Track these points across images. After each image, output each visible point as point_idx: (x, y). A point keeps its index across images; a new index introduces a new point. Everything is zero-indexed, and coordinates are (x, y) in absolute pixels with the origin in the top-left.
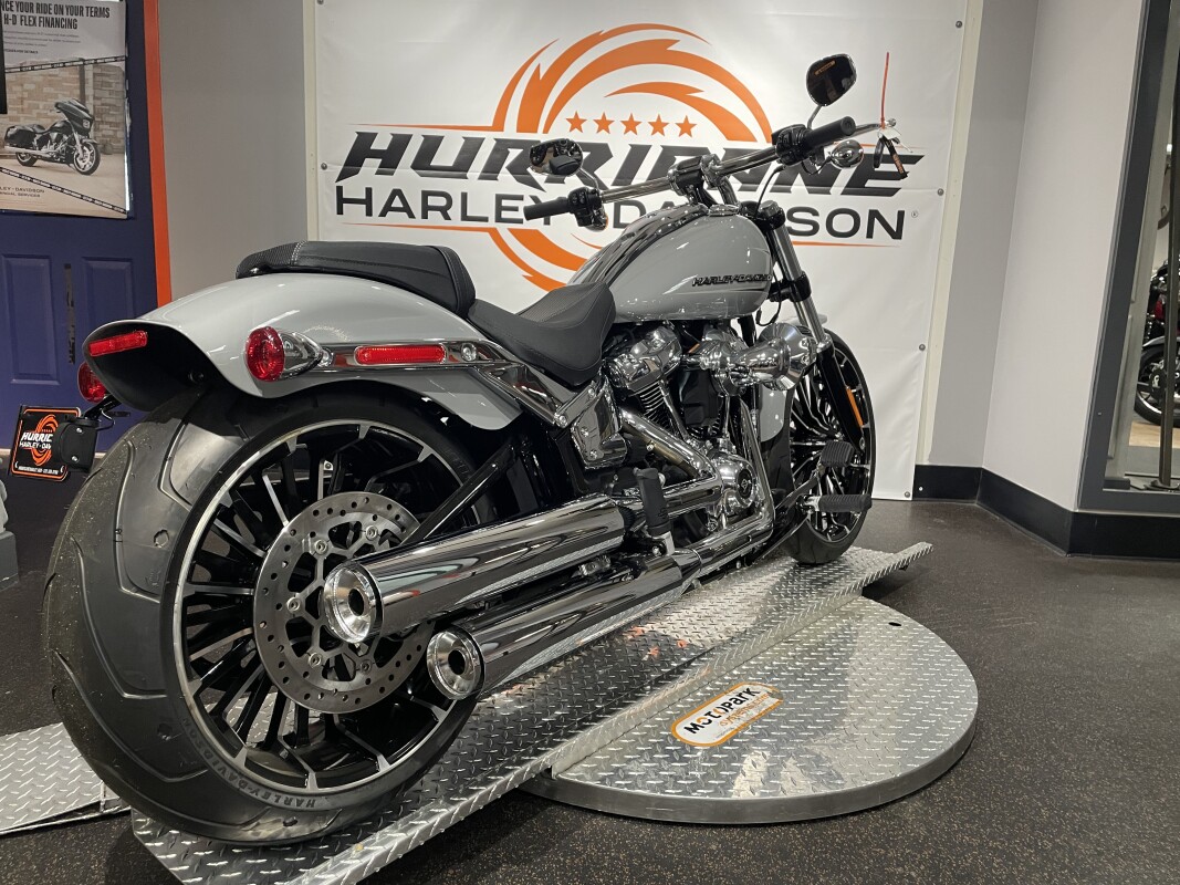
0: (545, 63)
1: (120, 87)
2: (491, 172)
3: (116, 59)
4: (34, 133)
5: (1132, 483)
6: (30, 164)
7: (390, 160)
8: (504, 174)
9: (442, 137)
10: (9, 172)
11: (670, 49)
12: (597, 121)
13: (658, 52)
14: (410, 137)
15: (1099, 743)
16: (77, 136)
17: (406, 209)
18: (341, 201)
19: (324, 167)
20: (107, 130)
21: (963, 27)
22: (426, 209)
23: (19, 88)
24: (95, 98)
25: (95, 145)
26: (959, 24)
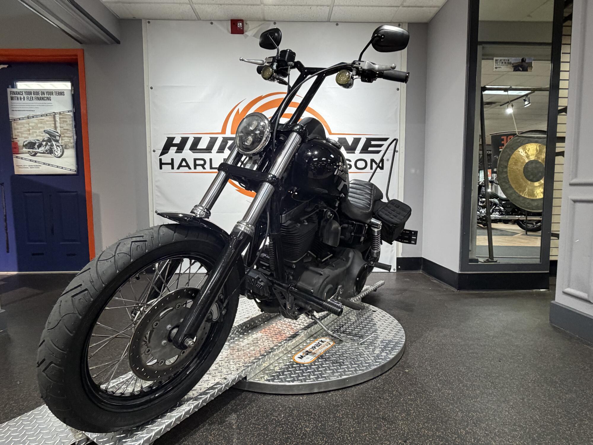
0: (241, 108)
1: (71, 123)
2: (221, 150)
3: (69, 112)
4: (35, 143)
5: (480, 261)
6: (34, 155)
7: (180, 147)
8: (227, 150)
9: (201, 137)
10: (26, 159)
14: (187, 139)
16: (54, 143)
17: (188, 166)
18: (161, 164)
19: (154, 151)
20: (66, 140)
21: (399, 91)
22: (195, 165)
23: (28, 125)
24: (60, 127)
25: (62, 146)
26: (398, 89)
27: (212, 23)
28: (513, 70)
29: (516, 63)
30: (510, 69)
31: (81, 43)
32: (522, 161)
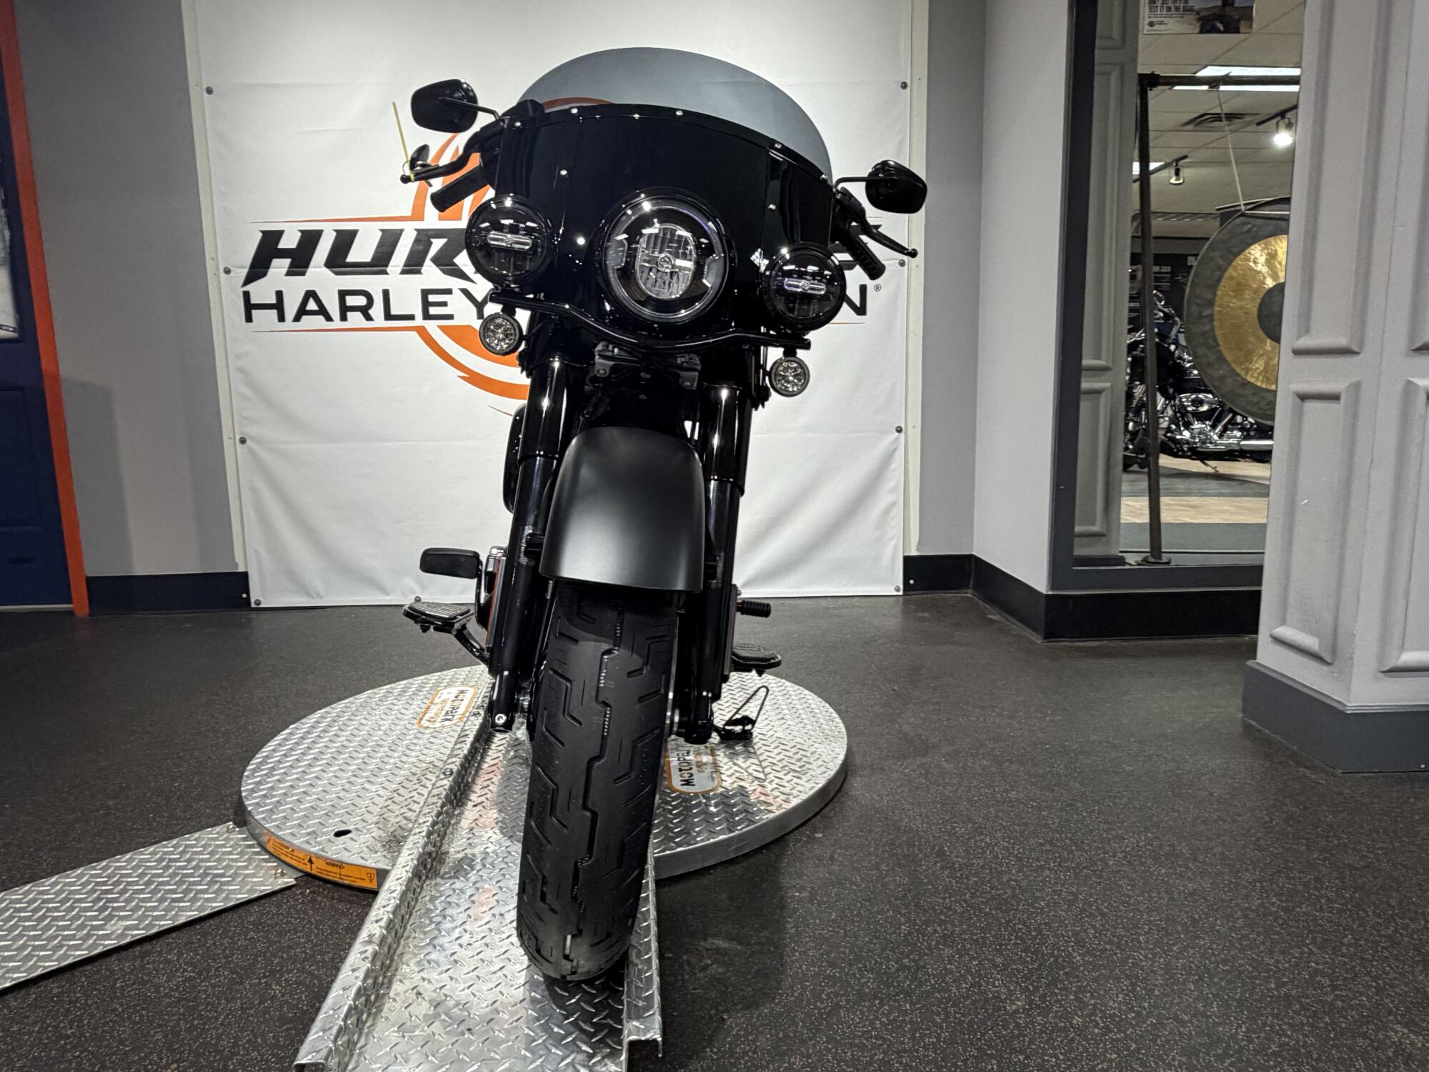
2: (413, 265)
5: (1127, 561)
7: (300, 260)
8: (429, 267)
9: (356, 231)
14: (318, 234)
15: (996, 844)
17: (322, 311)
18: (249, 307)
19: (227, 271)
21: (908, 88)
22: (345, 310)
26: (904, 86)
28: (1198, 30)
29: (1208, 9)
30: (1188, 26)
32: (1255, 286)
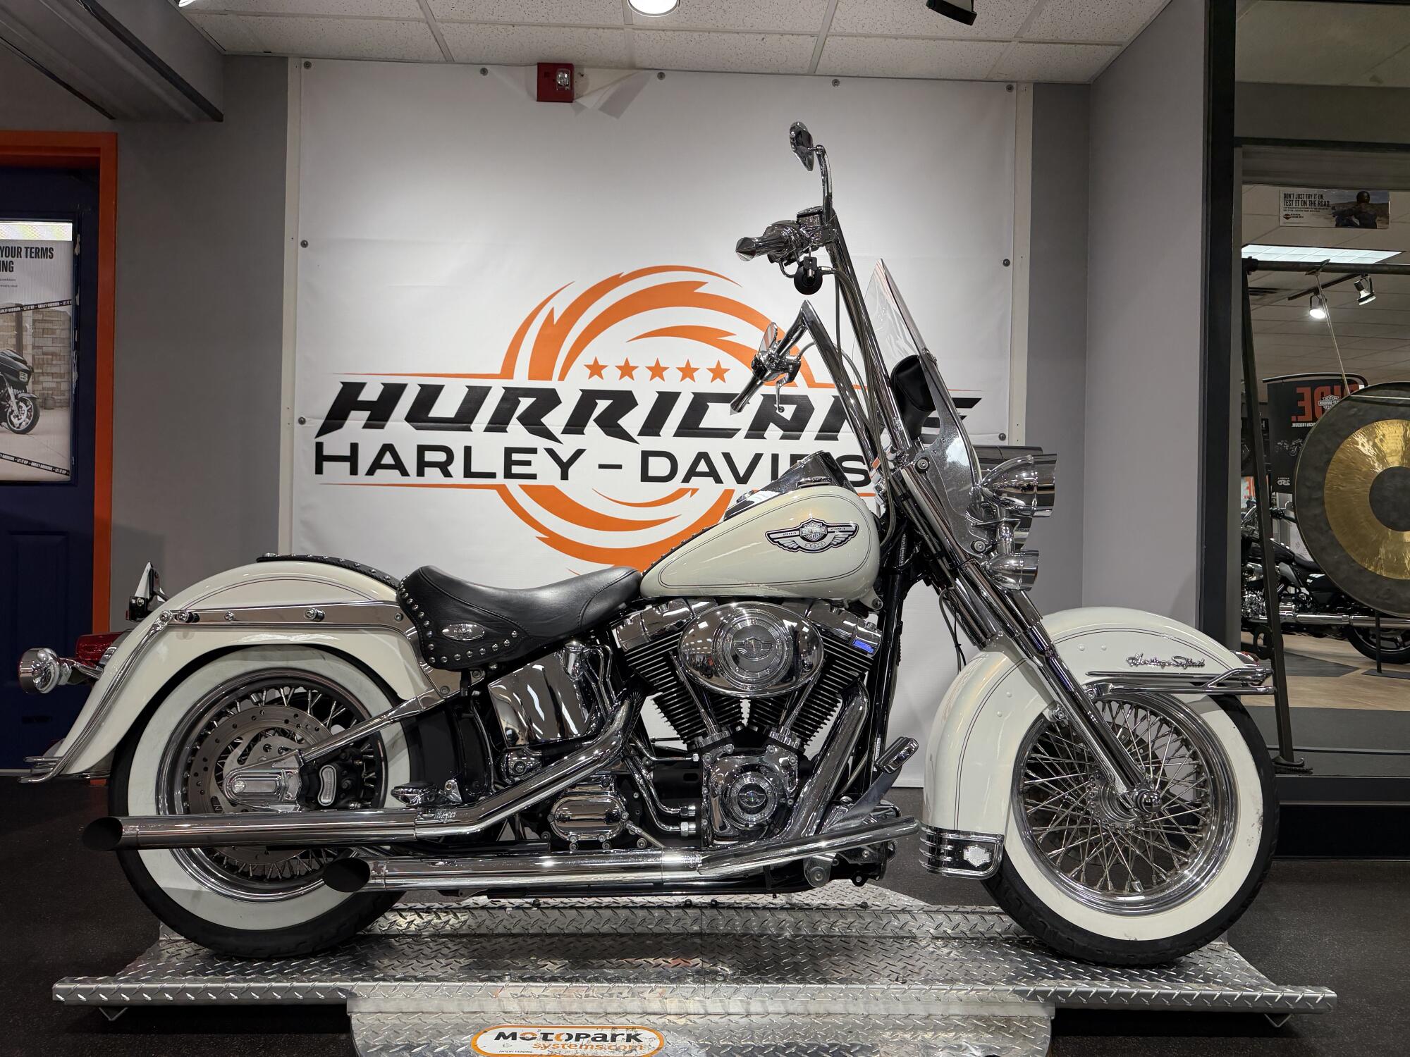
0: (560, 307)
1: (65, 334)
2: (498, 423)
3: (61, 303)
7: (380, 412)
8: (515, 426)
9: (441, 387)
11: (697, 291)
12: (619, 367)
13: (684, 294)
14: (403, 387)
16: (11, 391)
17: (399, 466)
18: (321, 458)
19: (302, 421)
20: (48, 382)
21: (1011, 266)
22: (422, 465)
24: (34, 347)
25: (32, 399)
26: (1007, 263)
27: (484, 72)
28: (1334, 224)
29: (1344, 204)
30: (1324, 220)
31: (111, 118)
32: (1364, 469)
